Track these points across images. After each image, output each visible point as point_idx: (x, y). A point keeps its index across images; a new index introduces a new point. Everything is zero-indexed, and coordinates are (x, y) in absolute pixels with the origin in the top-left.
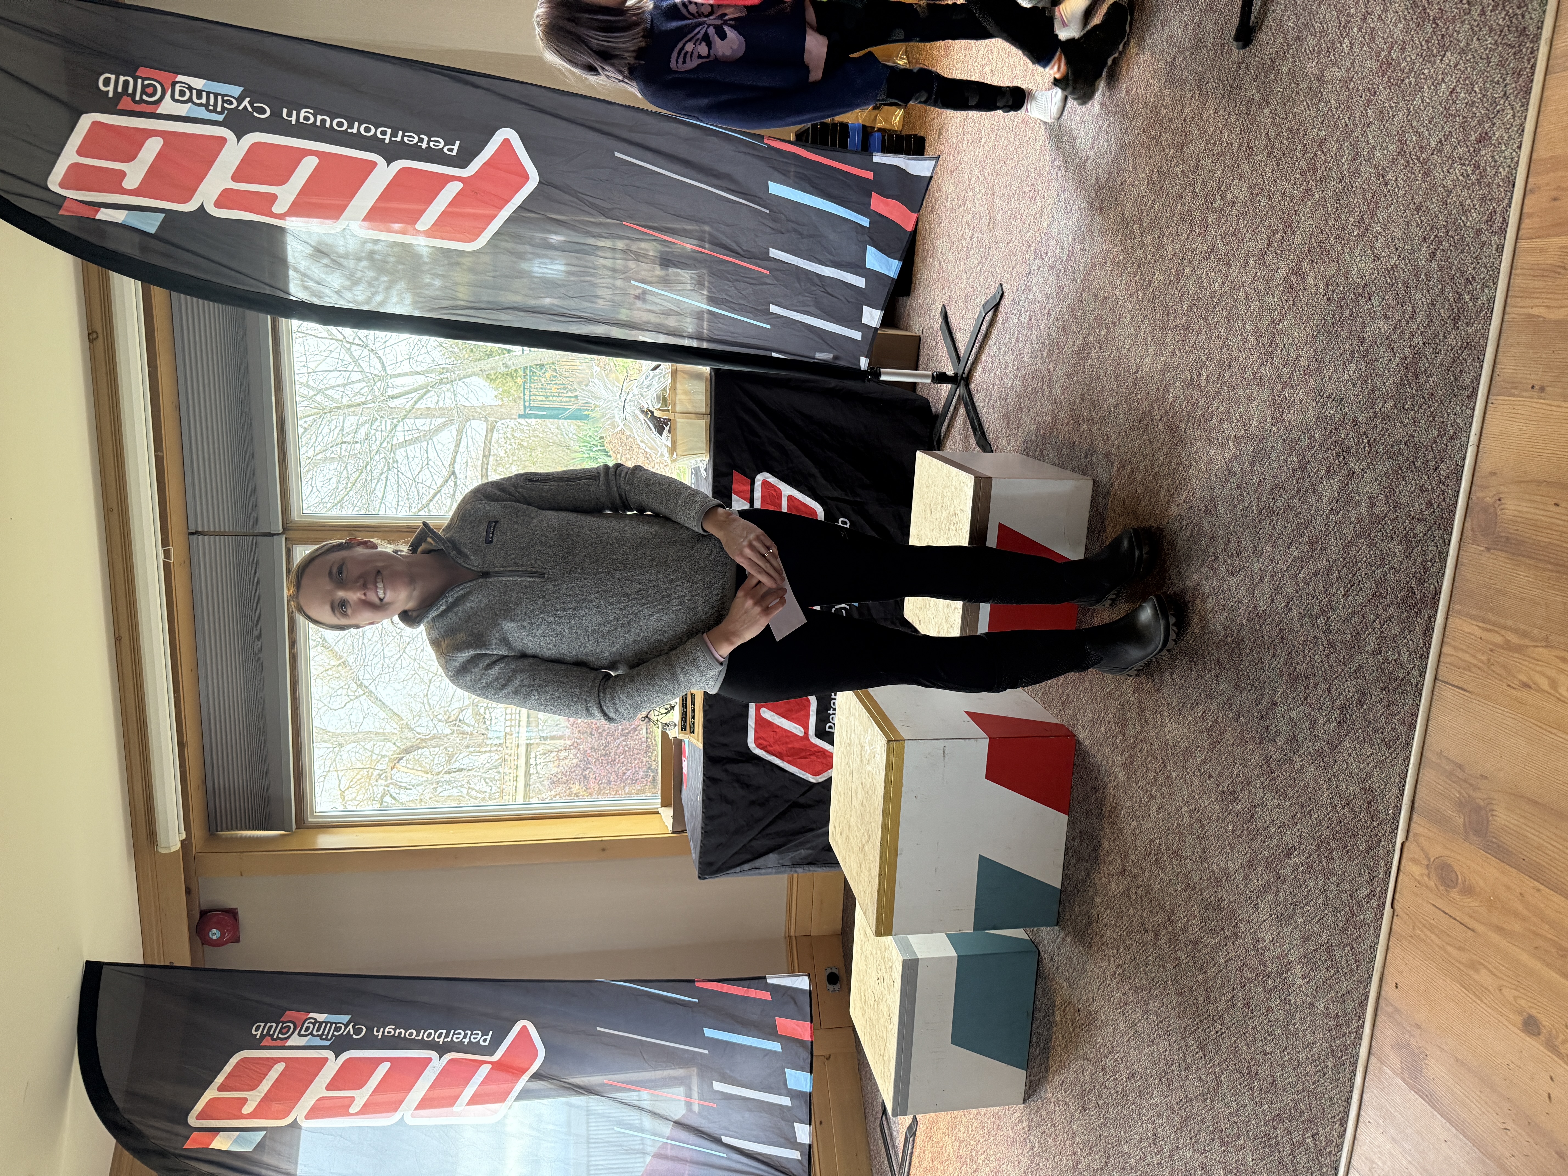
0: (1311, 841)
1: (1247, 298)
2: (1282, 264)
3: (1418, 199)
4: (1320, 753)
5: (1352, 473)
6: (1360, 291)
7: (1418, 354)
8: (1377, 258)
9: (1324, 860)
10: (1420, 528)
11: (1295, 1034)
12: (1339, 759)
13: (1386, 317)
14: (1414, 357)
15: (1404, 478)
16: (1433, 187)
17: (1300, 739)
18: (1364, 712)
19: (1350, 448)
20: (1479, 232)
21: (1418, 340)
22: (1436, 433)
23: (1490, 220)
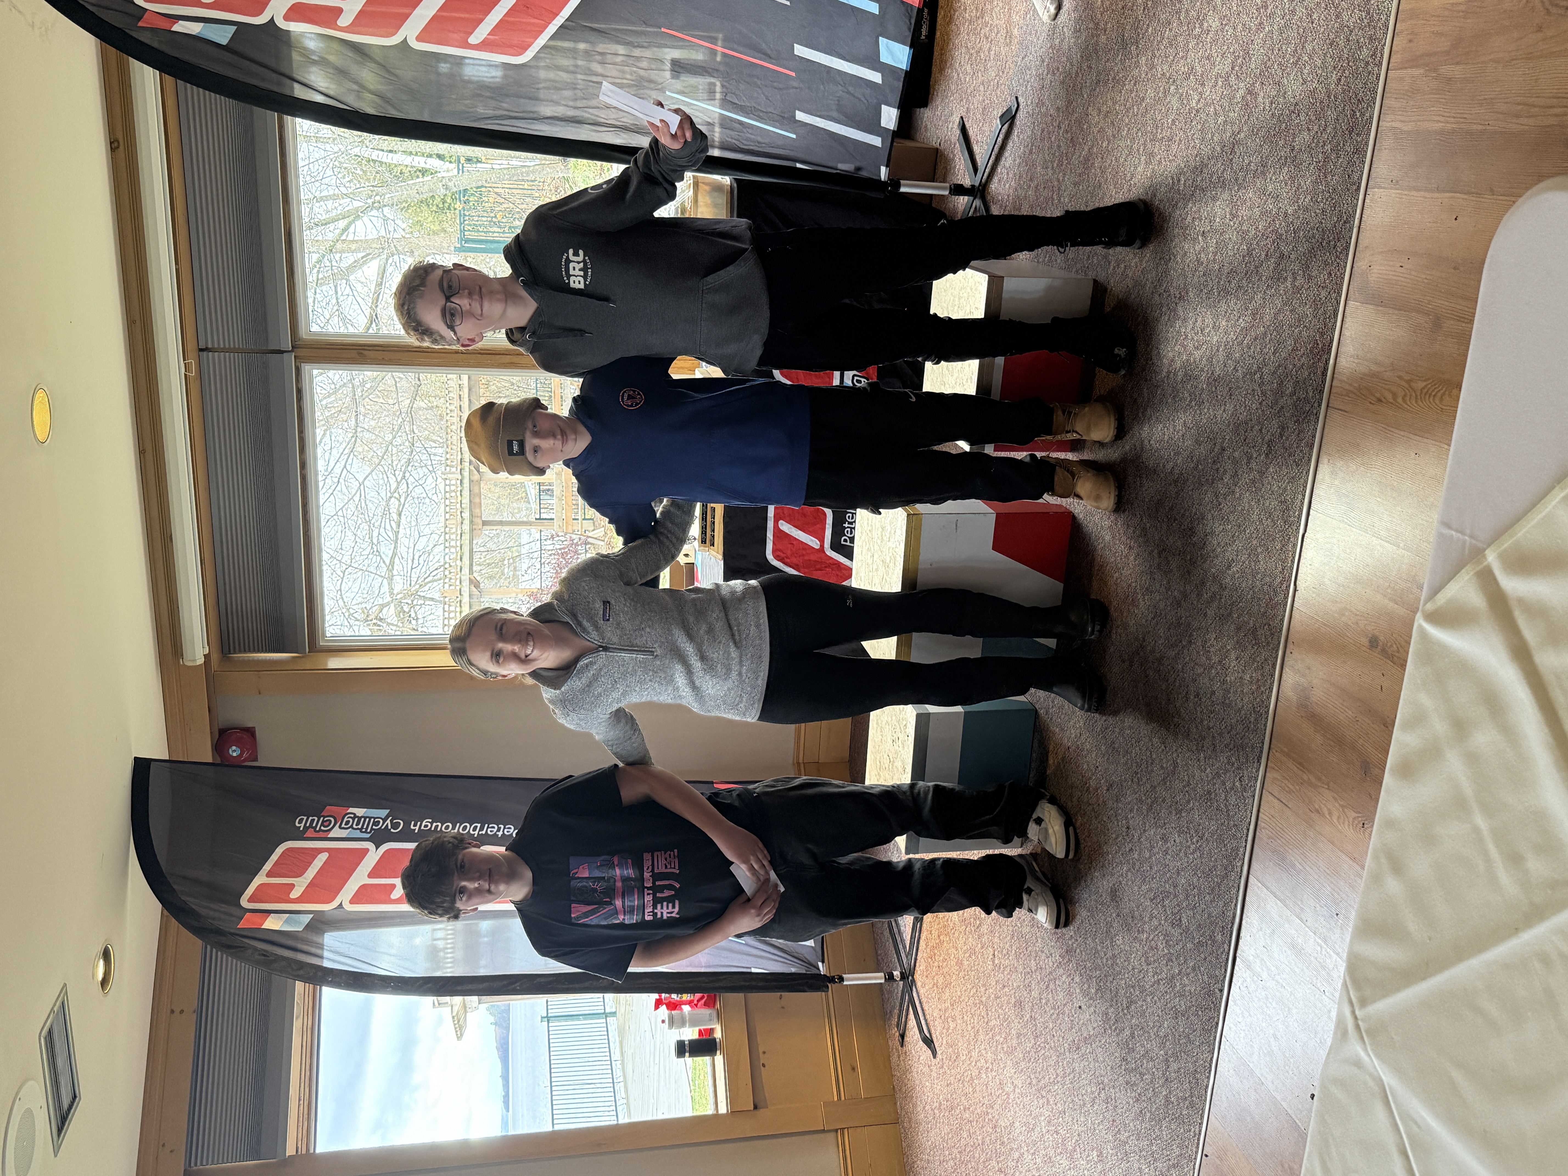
0: (1245, 551)
1: (1216, 114)
2: (1242, 85)
3: (1332, 36)
4: (1253, 481)
5: (1282, 256)
6: (1292, 108)
7: (1327, 159)
8: (1305, 82)
9: (1253, 564)
10: (1323, 293)
11: (1229, 706)
12: (1265, 483)
13: (1309, 130)
14: (1324, 161)
15: (1315, 256)
16: (1342, 27)
17: (1240, 472)
18: (1283, 443)
19: (1281, 235)
20: (1367, 63)
21: (1328, 147)
22: (1336, 219)
23: (1374, 54)
